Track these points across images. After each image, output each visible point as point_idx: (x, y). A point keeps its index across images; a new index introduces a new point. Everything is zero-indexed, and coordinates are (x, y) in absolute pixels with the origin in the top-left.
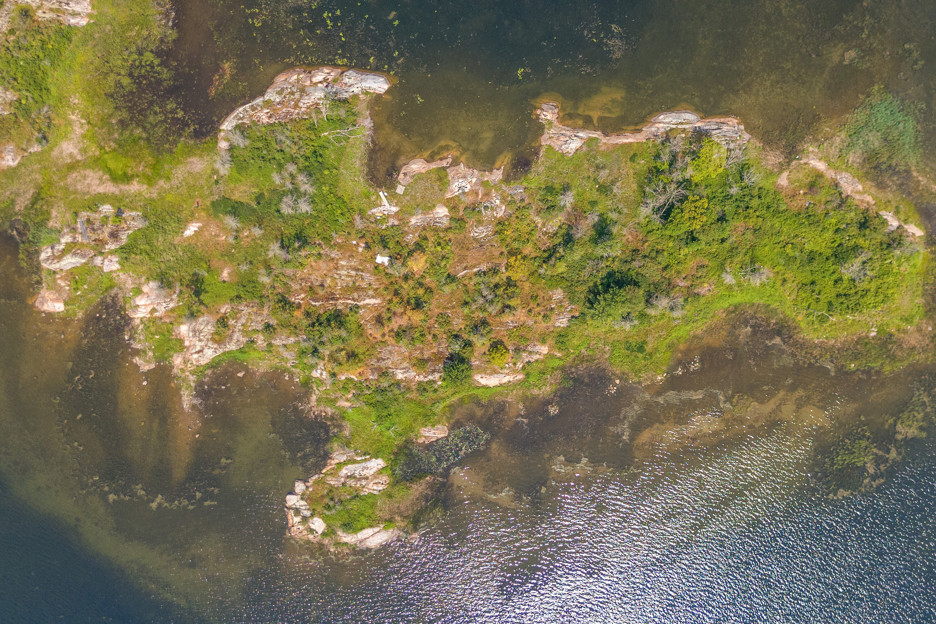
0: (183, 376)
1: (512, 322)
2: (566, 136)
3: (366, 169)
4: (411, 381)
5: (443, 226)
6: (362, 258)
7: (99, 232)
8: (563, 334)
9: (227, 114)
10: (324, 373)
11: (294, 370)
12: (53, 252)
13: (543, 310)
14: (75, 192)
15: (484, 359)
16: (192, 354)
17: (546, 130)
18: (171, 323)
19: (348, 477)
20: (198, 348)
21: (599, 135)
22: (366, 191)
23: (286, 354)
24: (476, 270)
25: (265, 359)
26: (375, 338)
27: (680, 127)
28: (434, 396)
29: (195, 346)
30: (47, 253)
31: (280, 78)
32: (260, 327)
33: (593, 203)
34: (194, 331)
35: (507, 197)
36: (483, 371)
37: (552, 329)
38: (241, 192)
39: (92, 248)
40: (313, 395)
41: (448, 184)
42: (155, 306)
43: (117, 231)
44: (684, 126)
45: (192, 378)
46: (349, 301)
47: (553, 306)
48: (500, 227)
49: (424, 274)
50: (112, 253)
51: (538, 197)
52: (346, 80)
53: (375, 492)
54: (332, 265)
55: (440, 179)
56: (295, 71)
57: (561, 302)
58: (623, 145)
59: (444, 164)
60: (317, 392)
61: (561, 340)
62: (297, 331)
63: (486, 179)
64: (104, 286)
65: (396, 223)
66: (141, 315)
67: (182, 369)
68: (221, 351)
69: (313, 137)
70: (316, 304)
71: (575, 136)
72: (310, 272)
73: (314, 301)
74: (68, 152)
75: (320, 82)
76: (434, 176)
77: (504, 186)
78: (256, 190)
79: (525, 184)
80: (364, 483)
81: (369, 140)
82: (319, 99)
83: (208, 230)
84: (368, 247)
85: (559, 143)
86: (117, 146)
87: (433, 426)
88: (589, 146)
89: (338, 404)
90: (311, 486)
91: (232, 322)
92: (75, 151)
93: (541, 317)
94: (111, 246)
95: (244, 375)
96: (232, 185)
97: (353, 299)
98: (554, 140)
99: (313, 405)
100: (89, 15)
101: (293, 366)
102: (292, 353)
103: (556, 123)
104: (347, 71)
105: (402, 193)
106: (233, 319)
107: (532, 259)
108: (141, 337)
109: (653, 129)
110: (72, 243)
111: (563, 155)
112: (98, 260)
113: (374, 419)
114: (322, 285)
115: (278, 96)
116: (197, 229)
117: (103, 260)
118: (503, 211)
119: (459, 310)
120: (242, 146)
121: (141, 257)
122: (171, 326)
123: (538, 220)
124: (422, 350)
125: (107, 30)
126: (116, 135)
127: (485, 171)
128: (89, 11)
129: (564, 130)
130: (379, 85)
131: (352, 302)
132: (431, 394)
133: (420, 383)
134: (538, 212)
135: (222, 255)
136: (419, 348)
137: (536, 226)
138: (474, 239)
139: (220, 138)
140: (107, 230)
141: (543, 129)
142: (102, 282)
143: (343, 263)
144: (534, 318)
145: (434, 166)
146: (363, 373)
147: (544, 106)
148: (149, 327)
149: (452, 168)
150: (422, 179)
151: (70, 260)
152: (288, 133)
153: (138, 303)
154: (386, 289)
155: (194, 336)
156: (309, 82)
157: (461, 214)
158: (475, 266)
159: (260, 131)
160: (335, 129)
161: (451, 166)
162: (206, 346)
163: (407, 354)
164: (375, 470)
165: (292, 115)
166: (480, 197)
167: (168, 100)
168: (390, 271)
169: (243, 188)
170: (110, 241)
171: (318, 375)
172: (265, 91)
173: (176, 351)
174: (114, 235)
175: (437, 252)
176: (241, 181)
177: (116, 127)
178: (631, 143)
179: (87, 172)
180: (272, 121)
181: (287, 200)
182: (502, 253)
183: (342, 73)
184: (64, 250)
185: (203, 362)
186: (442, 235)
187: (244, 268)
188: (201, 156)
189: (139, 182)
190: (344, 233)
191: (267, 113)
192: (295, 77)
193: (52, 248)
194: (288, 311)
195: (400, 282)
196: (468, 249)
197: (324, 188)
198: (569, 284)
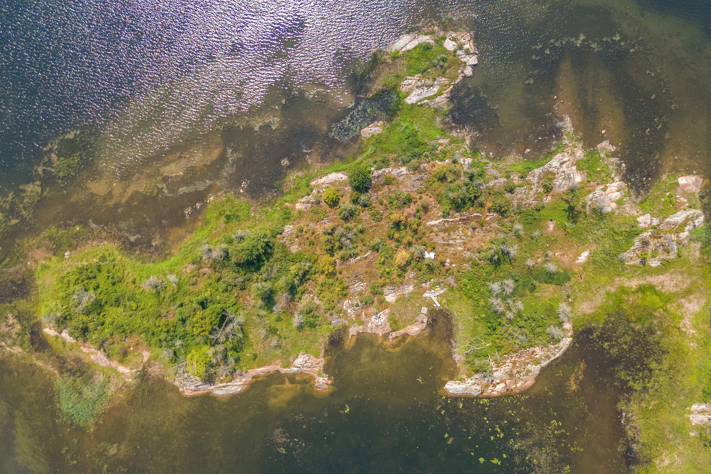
0: (573, 142)
1: (325, 223)
2: (306, 366)
3: (453, 322)
4: (395, 167)
5: (387, 287)
6: (446, 254)
7: (658, 244)
8: (287, 220)
9: (568, 350)
10: (462, 163)
11: (486, 161)
12: (694, 223)
13: (304, 235)
14: (682, 273)
15: (342, 192)
16: (569, 160)
17: (322, 369)
18: (589, 182)
19: (432, 86)
20: (564, 165)
21: (283, 370)
22: (450, 306)
23: (495, 172)
24: (358, 258)
25: (511, 165)
26: (427, 195)
27: (225, 384)
28: (375, 158)
29: (567, 167)
30: (698, 222)
31: (530, 382)
32: (518, 190)
33: (279, 320)
34: (569, 178)
35: (343, 316)
36: (342, 183)
37: (295, 222)
38: (548, 291)
39: (662, 231)
40: (468, 144)
41: (389, 319)
42: (604, 193)
43: (643, 247)
44: (222, 385)
45: (566, 142)
46: (451, 220)
47: (297, 239)
48: (344, 293)
49: (396, 249)
50: (645, 230)
51: (320, 319)
53: (409, 77)
54: (469, 246)
55: (395, 322)
57: (292, 243)
58: (264, 365)
59: (394, 334)
60: (466, 147)
61: (287, 215)
62: (488, 191)
63: (361, 327)
64: (648, 202)
65: (424, 285)
66: (614, 184)
67: (576, 147)
68: (546, 166)
69: (497, 341)
70: (476, 214)
71: (299, 367)
72: (484, 237)
73: (478, 216)
74: (693, 304)
75: (498, 383)
76: (400, 324)
77: (347, 323)
78: (536, 294)
79: (331, 327)
80: (419, 83)
81: (454, 344)
82: (497, 370)
83: (570, 258)
84: (443, 264)
85: (311, 361)
86: (654, 313)
87: (373, 136)
88: (289, 361)
89: (448, 140)
90: (460, 74)
91: (541, 190)
92: (687, 305)
93: (304, 230)
94: (646, 235)
95: (525, 150)
96: (556, 295)
98: (315, 363)
99: (468, 136)
100: (691, 413)
101: (487, 163)
102: (489, 174)
103: (316, 375)
104: (479, 395)
106: (540, 192)
107: (318, 272)
108: (612, 167)
109: (244, 380)
110: (679, 233)
111: (307, 352)
112: (655, 222)
113: (419, 134)
114: (474, 229)
115: (530, 369)
116: (579, 258)
117: (651, 222)
118: (345, 304)
119: (366, 226)
120: (552, 327)
121: (621, 230)
122: (589, 180)
123: (317, 302)
124: (390, 191)
125: (675, 403)
126: (655, 322)
127: (363, 333)
128: (691, 416)
129: (308, 371)
130: (452, 387)
132: (379, 159)
133: (388, 166)
134: (318, 307)
135: (556, 240)
136: (392, 192)
137: (318, 297)
138: (363, 281)
139: (571, 331)
140: (652, 247)
141: (324, 370)
142: (650, 205)
143: (460, 248)
144: (309, 228)
145: (402, 331)
146: (432, 167)
147: (326, 386)
148: (607, 176)
149: (388, 332)
150: (409, 320)
151: (679, 218)
152: (517, 341)
153: (618, 193)
154: (424, 234)
155: (569, 175)
156: (507, 383)
157: (376, 299)
158: (360, 260)
159: (540, 340)
160: (481, 350)
161: (389, 334)
162: (558, 168)
163: (401, 187)
164: (412, 95)
165: (517, 356)
166: (363, 313)
167: (617, 355)
168: (422, 247)
169: (547, 294)
170: (648, 239)
171: (466, 160)
172: (541, 371)
173: (582, 160)
174: (645, 243)
175: (389, 268)
176: (550, 300)
177: (656, 328)
178: (258, 367)
179: (675, 290)
181: (509, 291)
182: (340, 273)
183: (482, 393)
184: (685, 226)
185: (559, 156)
186: (387, 280)
187: (536, 233)
188: (585, 315)
189: (632, 288)
190: (463, 271)
191: (536, 355)
192: (518, 385)
193: (695, 226)
194: (497, 205)
195: (414, 241)
196: (366, 273)
197: (483, 303)
198: (287, 257)
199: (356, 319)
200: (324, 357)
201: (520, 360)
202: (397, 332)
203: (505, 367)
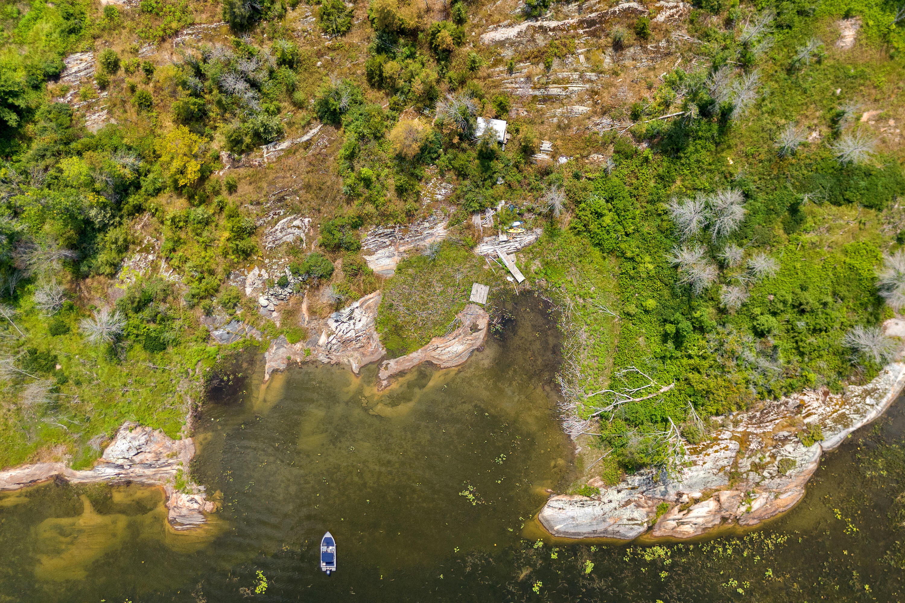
2: (141, 463)
3: (563, 326)
5: (372, 229)
6: (541, 128)
8: (73, 38)
13: (121, 80)
17: (186, 469)
21: (74, 476)
22: (554, 279)
24: (285, 145)
31: (790, 496)
35: (244, 315)
37: (98, 42)
38: (841, 227)
41: (378, 323)
46: (553, 24)
47: (103, 93)
48: (245, 246)
49: (394, 113)
51: (177, 324)
52: (639, 514)
54: (606, 98)
56: (760, 518)
57: (89, 107)
58: (19, 462)
59: (393, 365)
61: (72, 22)
63: (298, 346)
65: (477, 220)
69: (694, 377)
70: (626, 5)
71: (121, 467)
72: (651, 74)
73: (634, 11)
75: (697, 501)
76: (412, 334)
77: (258, 336)
78: (805, 238)
79: (211, 348)
81: (566, 389)
82: (694, 463)
84: (530, 154)
85: (153, 447)
88: (90, 449)
93: (124, 64)
96: (864, 238)
97: (544, 30)
98: (165, 452)
103: (169, 488)
104: (641, 535)
105: (475, 286)
107: (164, 188)
111: (140, 424)
114: (620, 49)
115: (790, 457)
118: (249, 282)
119: (305, 50)
120: (859, 331)
123: (166, 274)
127: (304, 363)
129: (148, 477)
130: (562, 515)
131: (545, 24)
134: (169, 291)
135: (862, 75)
137: (168, 259)
138: (296, 211)
141: (193, 472)
143: (581, 109)
144: (139, 59)
145: (416, 357)
147: (198, 519)
149: (376, 357)
150: (435, 324)
152: (753, 377)
154: (474, 68)
156: (723, 498)
157: (338, 264)
158: (291, 152)
159: (818, 371)
160: (645, 404)
161: (379, 363)
165: (751, 418)
166: (304, 307)
168: (469, 103)
169: (837, 237)
172: (821, 463)
175: (372, 168)
176: (846, 252)
180: (794, 399)
182: (232, 188)
183: (650, 528)
186: (370, 208)
190: (590, 175)
191: (808, 415)
195: (444, 86)
196: (308, 187)
197: (651, 267)
198: (73, 145)
199: (283, 324)
200: (192, 435)
201: (759, 431)
202: (401, 359)
203: (716, 451)
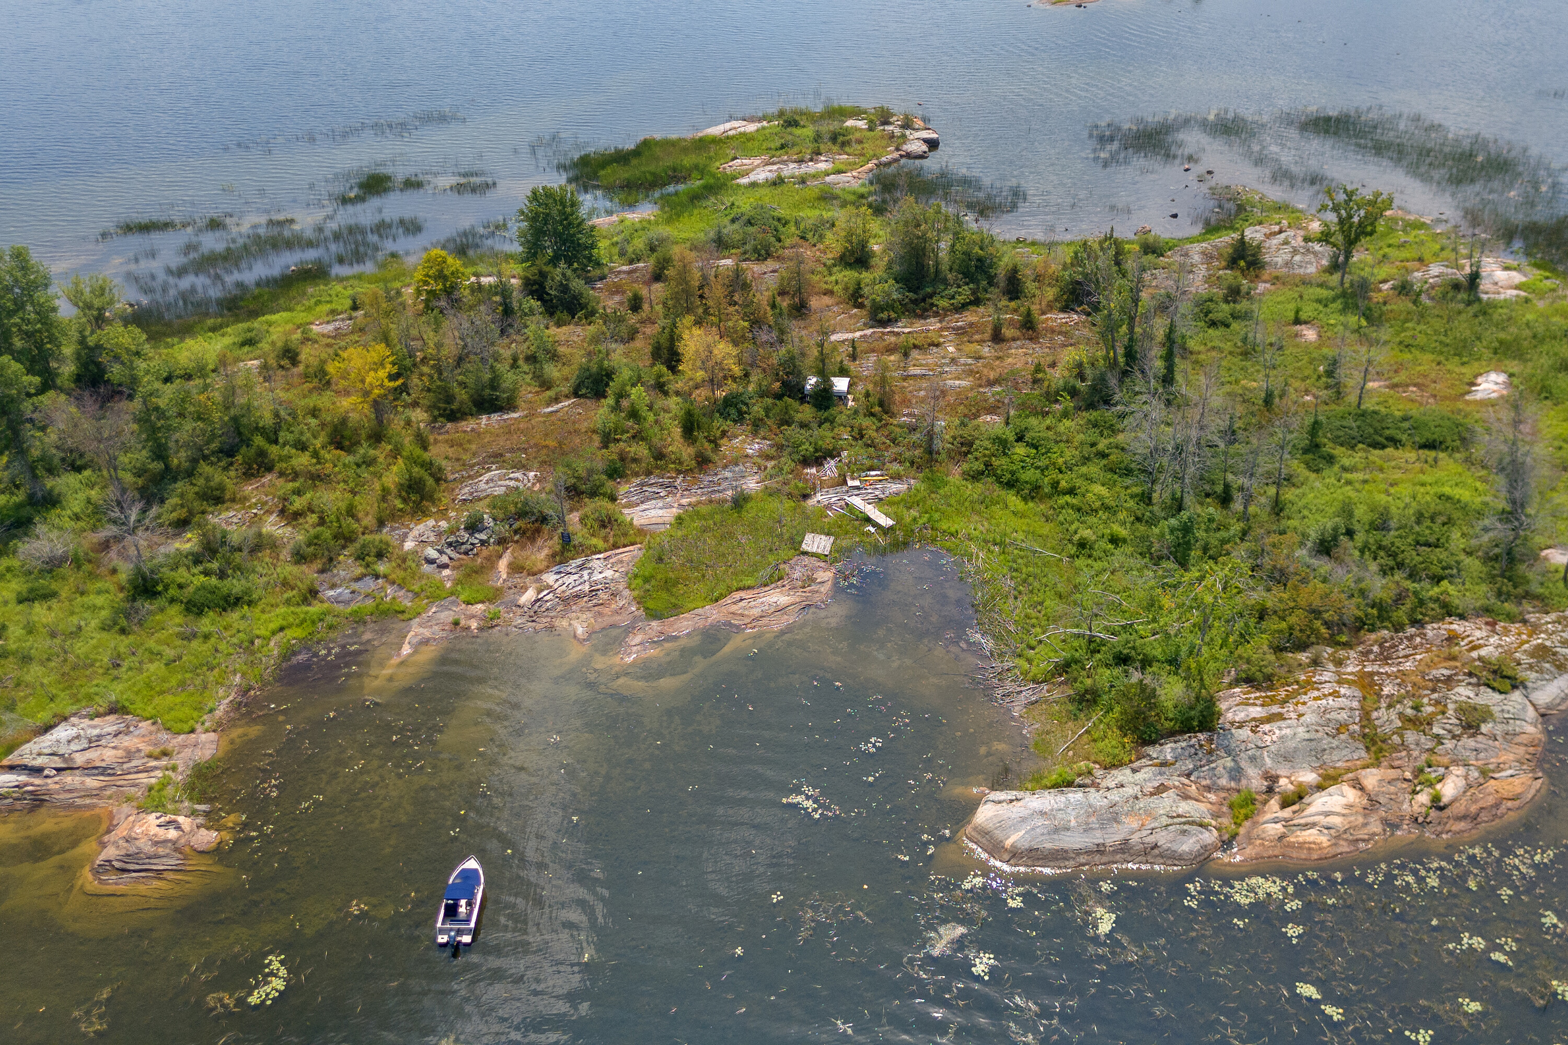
2: (87, 766)
5: (638, 478)
17: (182, 776)
19: (812, 161)
20: (1280, 237)
24: (515, 415)
31: (1519, 781)
34: (1314, 252)
41: (634, 579)
46: (907, 330)
52: (1191, 813)
53: (744, 157)
54: (992, 376)
56: (1471, 817)
59: (656, 626)
63: (479, 607)
65: (810, 473)
68: (1217, 241)
70: (1002, 317)
75: (1313, 788)
77: (405, 598)
80: (774, 160)
85: (125, 742)
90: (892, 152)
91: (1224, 273)
97: (895, 334)
98: (148, 751)
103: (124, 808)
104: (1210, 851)
105: (810, 535)
106: (1223, 276)
116: (1474, 388)
118: (414, 533)
127: (483, 630)
129: (88, 792)
131: (897, 330)
137: (284, 509)
138: (518, 466)
141: (196, 780)
143: (957, 383)
149: (623, 618)
155: (1307, 248)
156: (1368, 782)
158: (524, 420)
161: (628, 626)
162: (1263, 241)
164: (753, 174)
165: (1364, 654)
166: (504, 562)
172: (1549, 729)
180: (1434, 630)
183: (1226, 840)
191: (1475, 648)
192: (1447, 792)
199: (458, 585)
200: (221, 729)
201: (1389, 670)
202: (671, 620)
203: (1315, 699)
